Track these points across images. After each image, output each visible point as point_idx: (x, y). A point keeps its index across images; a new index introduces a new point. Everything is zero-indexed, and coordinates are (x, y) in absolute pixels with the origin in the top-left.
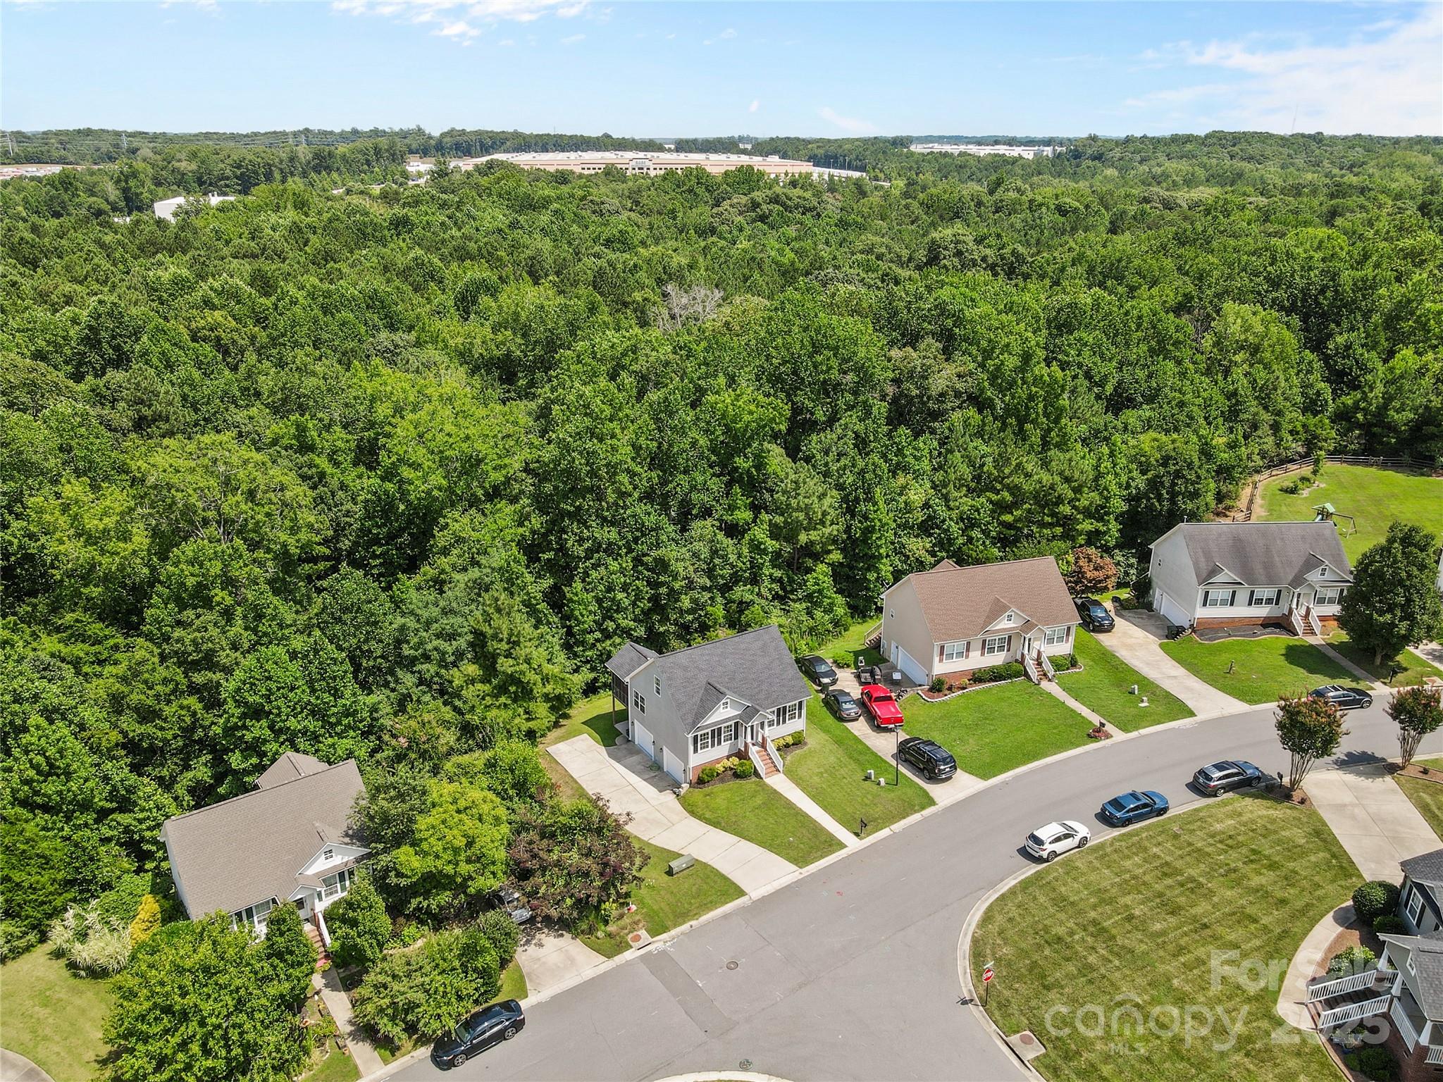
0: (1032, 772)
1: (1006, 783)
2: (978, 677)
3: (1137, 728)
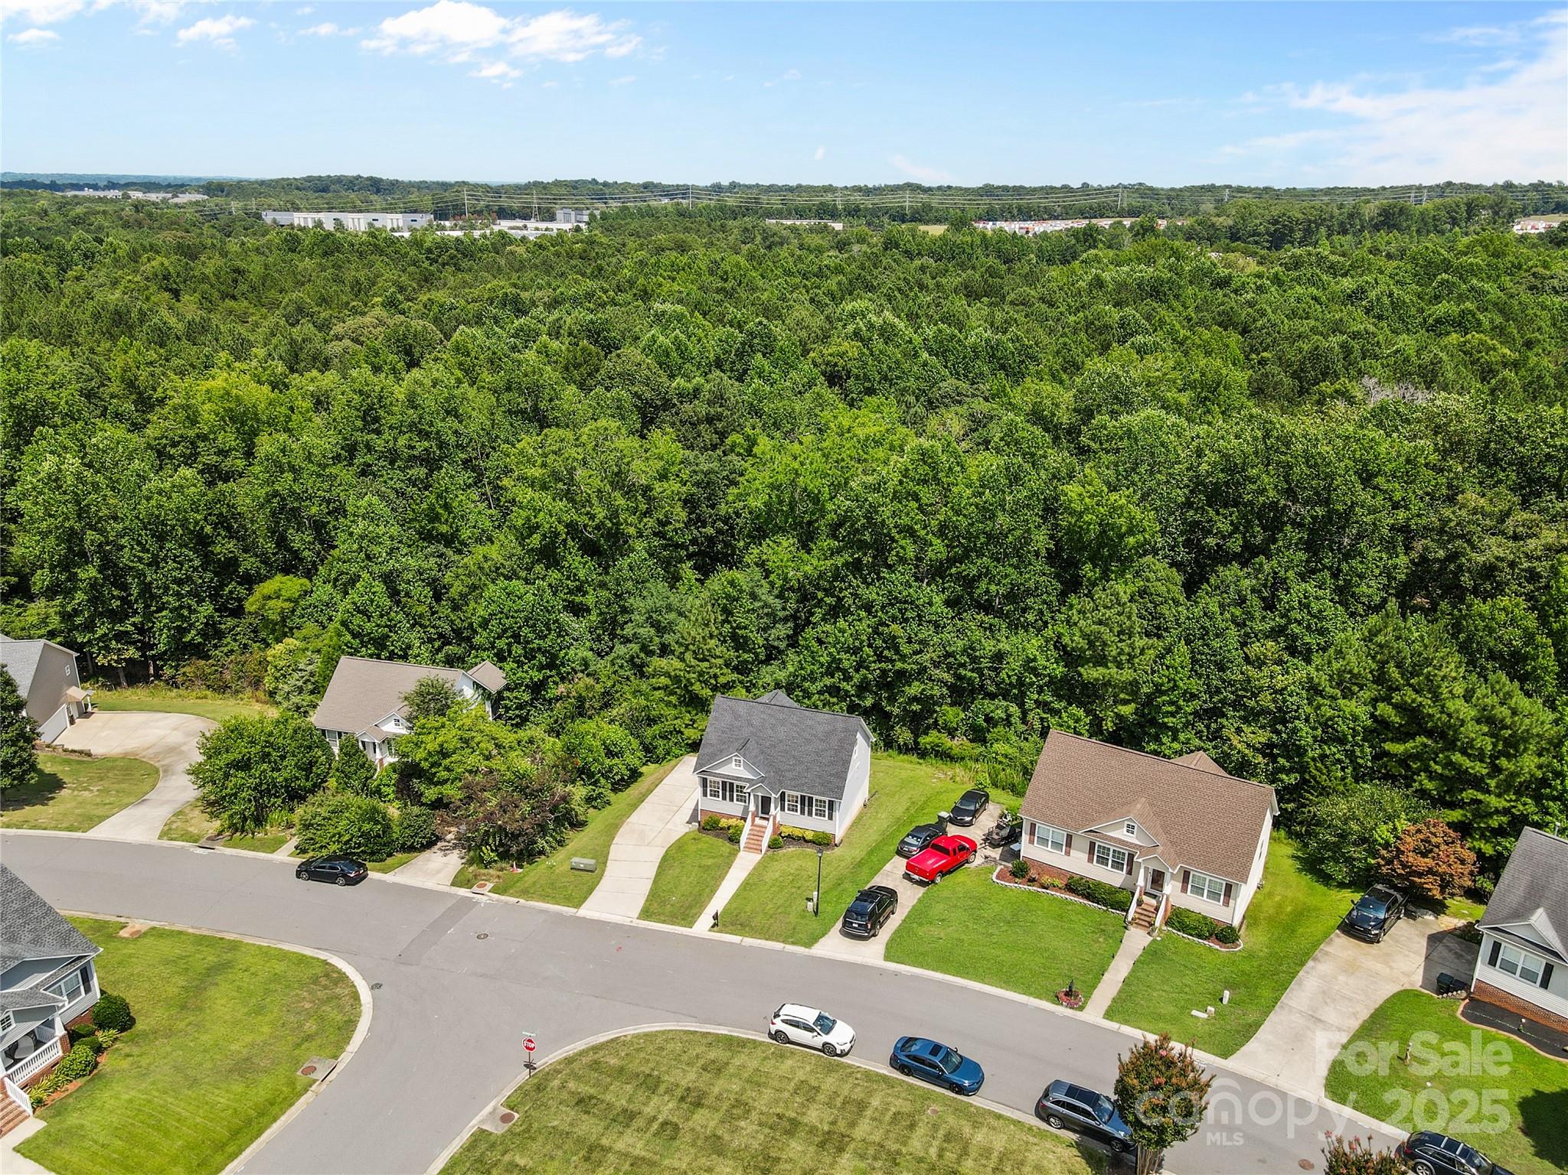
0: (940, 983)
1: (896, 974)
2: (1076, 886)
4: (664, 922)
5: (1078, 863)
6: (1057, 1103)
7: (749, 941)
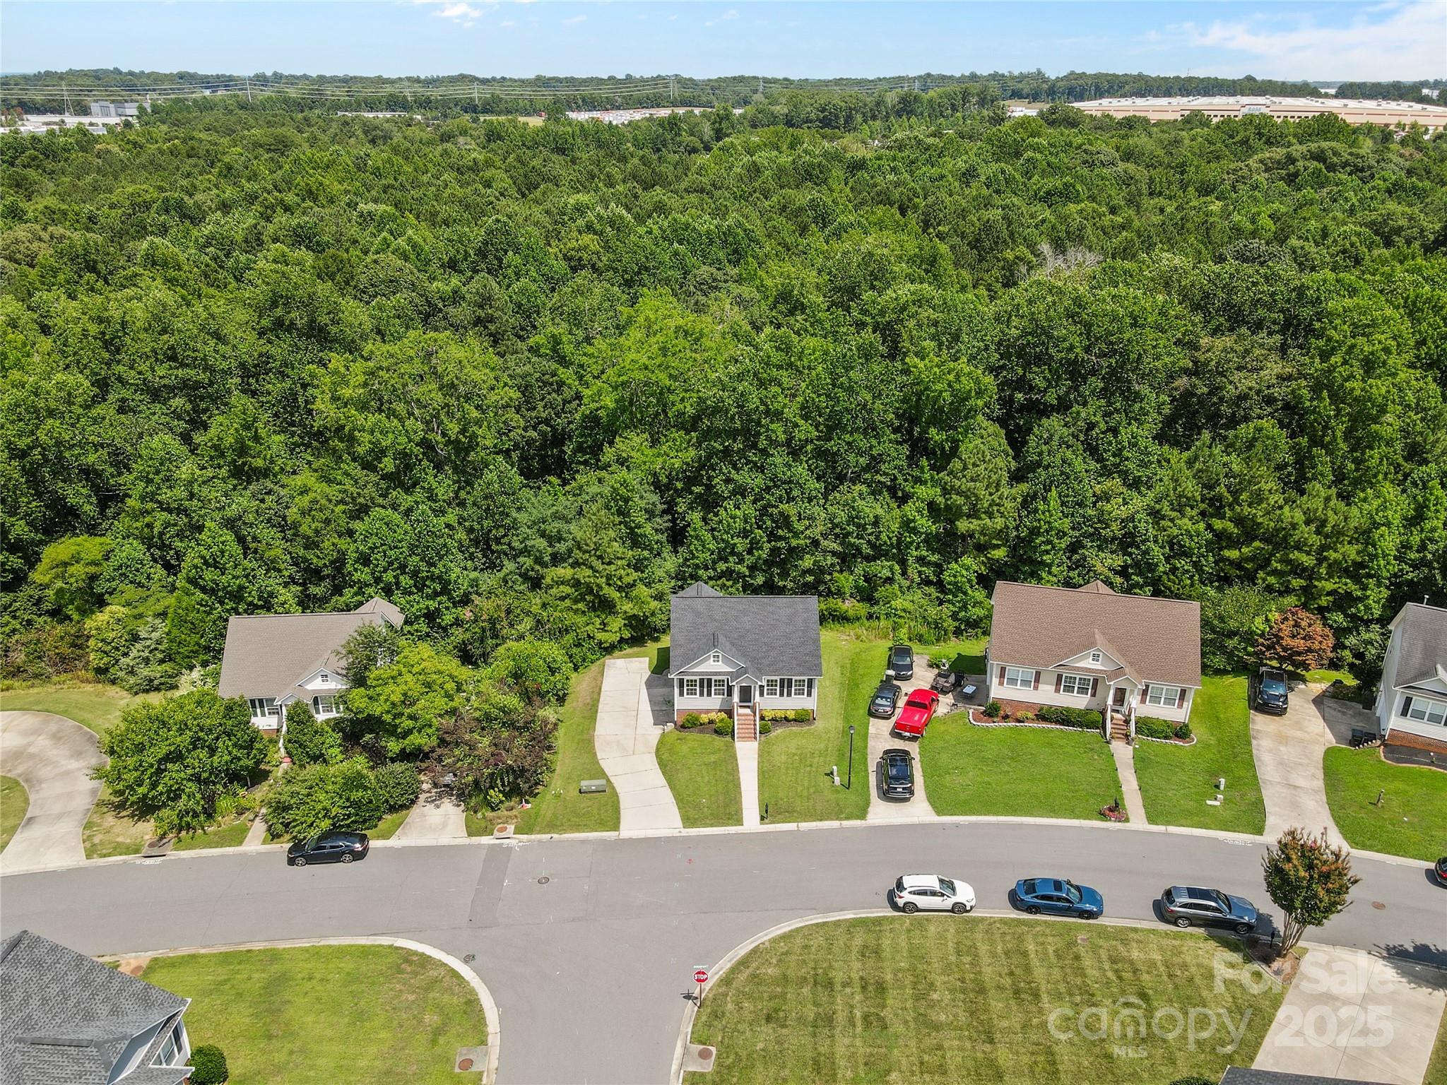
0: (998, 824)
1: (957, 826)
2: (1044, 715)
3: (1168, 823)
4: (712, 825)
5: (1047, 695)
6: (1185, 906)
7: (805, 826)
